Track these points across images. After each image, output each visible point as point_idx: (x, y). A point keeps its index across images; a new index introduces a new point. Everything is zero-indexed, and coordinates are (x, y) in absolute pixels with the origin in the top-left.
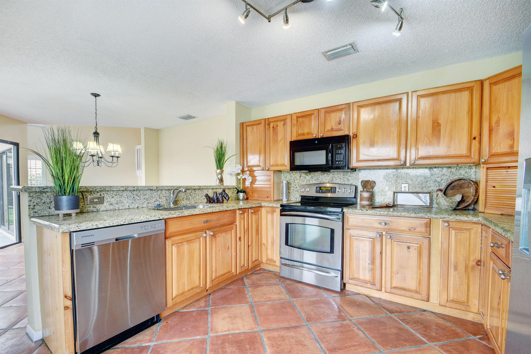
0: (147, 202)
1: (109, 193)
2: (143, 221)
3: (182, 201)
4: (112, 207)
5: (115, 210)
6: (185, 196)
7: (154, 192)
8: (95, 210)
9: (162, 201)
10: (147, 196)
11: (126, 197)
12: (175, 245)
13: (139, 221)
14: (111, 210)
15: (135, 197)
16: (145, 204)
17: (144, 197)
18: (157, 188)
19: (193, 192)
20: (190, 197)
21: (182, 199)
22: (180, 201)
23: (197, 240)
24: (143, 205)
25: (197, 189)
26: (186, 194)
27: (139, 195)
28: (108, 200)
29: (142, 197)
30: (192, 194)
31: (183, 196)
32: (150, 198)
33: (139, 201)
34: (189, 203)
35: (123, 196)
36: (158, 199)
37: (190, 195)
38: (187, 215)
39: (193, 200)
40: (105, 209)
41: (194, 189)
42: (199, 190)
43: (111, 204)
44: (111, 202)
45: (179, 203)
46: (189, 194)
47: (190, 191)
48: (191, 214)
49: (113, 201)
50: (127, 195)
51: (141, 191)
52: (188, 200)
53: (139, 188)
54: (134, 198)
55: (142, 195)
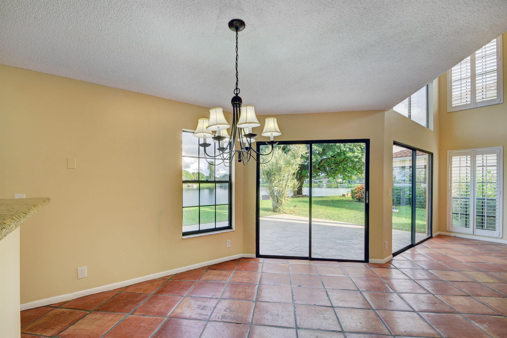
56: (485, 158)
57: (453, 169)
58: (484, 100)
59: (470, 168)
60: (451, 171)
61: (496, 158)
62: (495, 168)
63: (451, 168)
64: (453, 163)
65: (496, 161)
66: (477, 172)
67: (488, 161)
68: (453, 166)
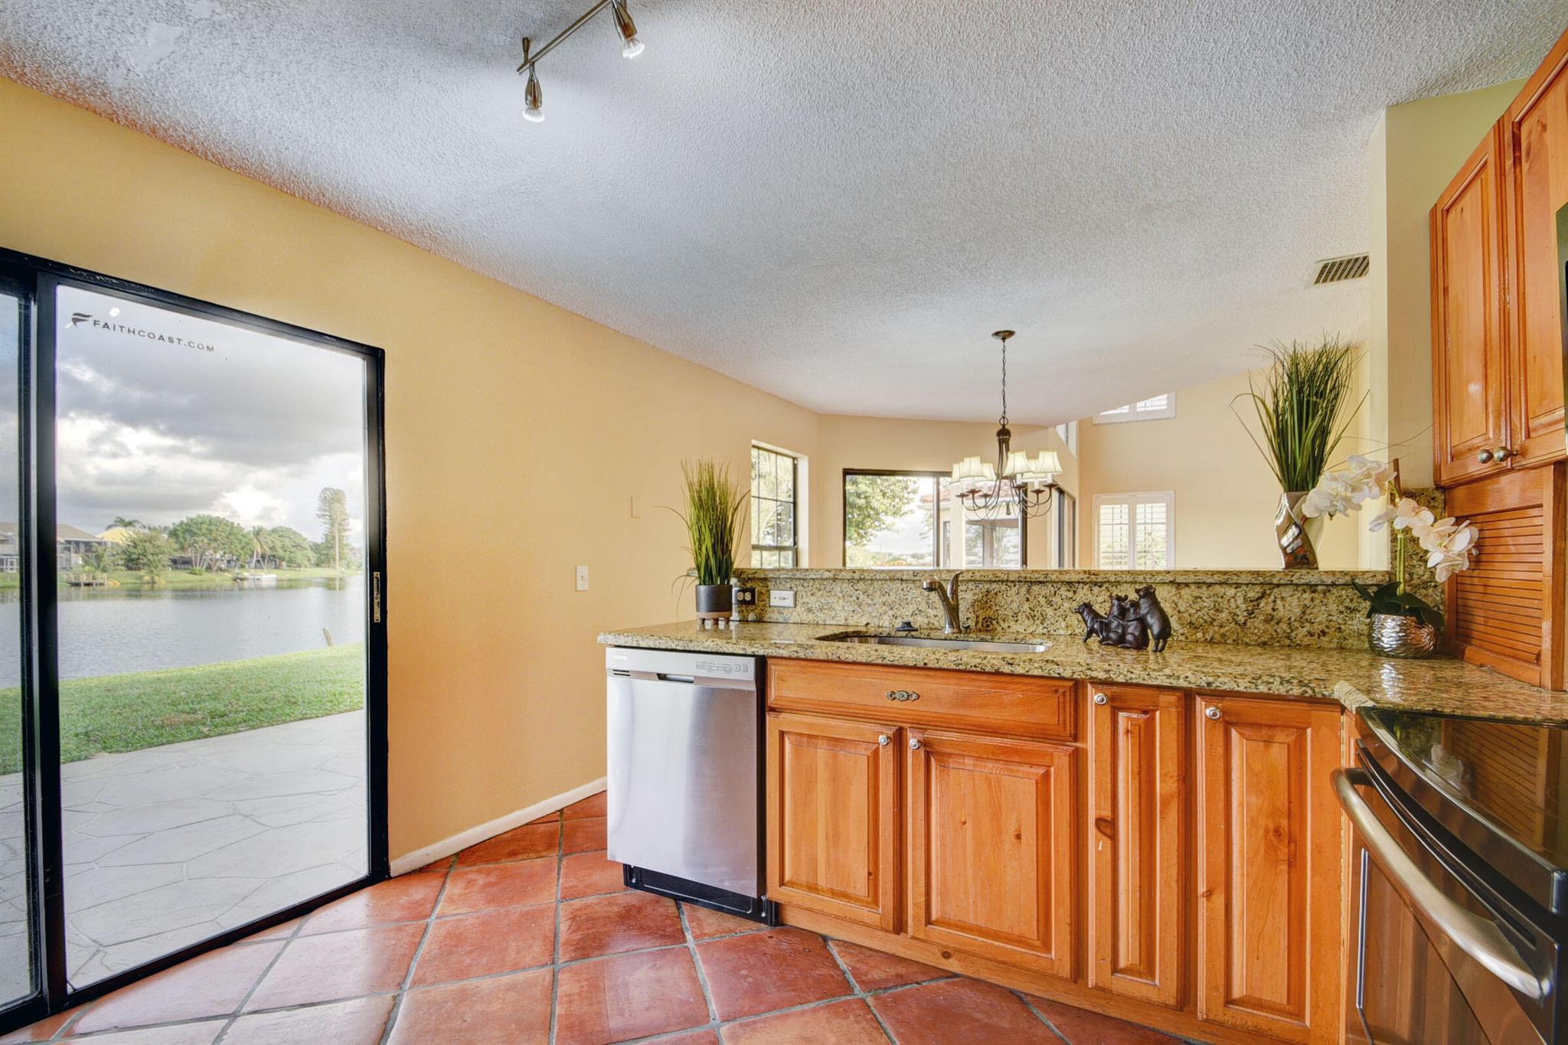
0: (891, 613)
1: (805, 584)
2: (709, 650)
3: (1012, 623)
4: (810, 617)
5: (818, 624)
6: (1026, 606)
7: (912, 585)
8: (780, 620)
9: (935, 616)
10: (893, 597)
11: (841, 595)
12: (793, 738)
13: (702, 649)
14: (809, 624)
15: (861, 597)
16: (885, 617)
17: (884, 599)
18: (915, 576)
19: (1063, 591)
20: (1050, 612)
21: (1010, 614)
22: (1001, 622)
23: (864, 747)
24: (882, 621)
25: (1085, 583)
26: (1028, 600)
27: (870, 592)
28: (804, 600)
29: (878, 599)
30: (1057, 599)
31: (1015, 606)
32: (900, 604)
33: (869, 609)
34: (1045, 631)
35: (833, 593)
36: (923, 607)
37: (1050, 604)
38: (822, 658)
39: (1063, 624)
40: (798, 620)
41: (1070, 583)
42: (1096, 589)
43: (810, 610)
44: (810, 606)
45: (999, 629)
46: (1043, 601)
47: (1048, 590)
48: (834, 658)
49: (813, 602)
50: (841, 592)
51: (875, 583)
52: (1038, 622)
53: (866, 574)
54: (858, 599)
55: (878, 593)
56: (1148, 510)
57: (1102, 528)
58: (1148, 409)
59: (1127, 526)
60: (1099, 531)
61: (1164, 509)
62: (1164, 527)
63: (1099, 526)
64: (1102, 517)
65: (1164, 515)
66: (1138, 534)
67: (1154, 516)
68: (1102, 522)
